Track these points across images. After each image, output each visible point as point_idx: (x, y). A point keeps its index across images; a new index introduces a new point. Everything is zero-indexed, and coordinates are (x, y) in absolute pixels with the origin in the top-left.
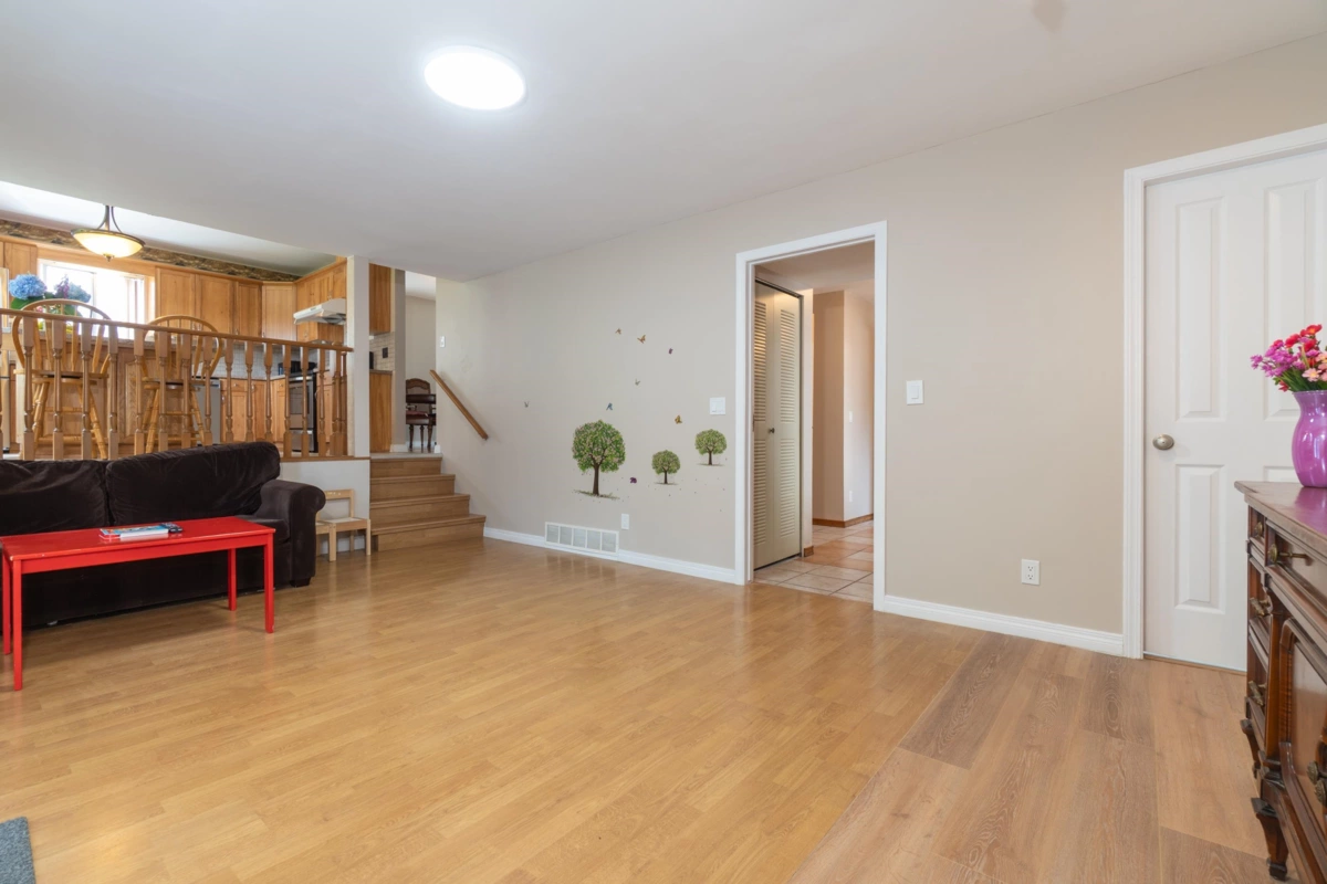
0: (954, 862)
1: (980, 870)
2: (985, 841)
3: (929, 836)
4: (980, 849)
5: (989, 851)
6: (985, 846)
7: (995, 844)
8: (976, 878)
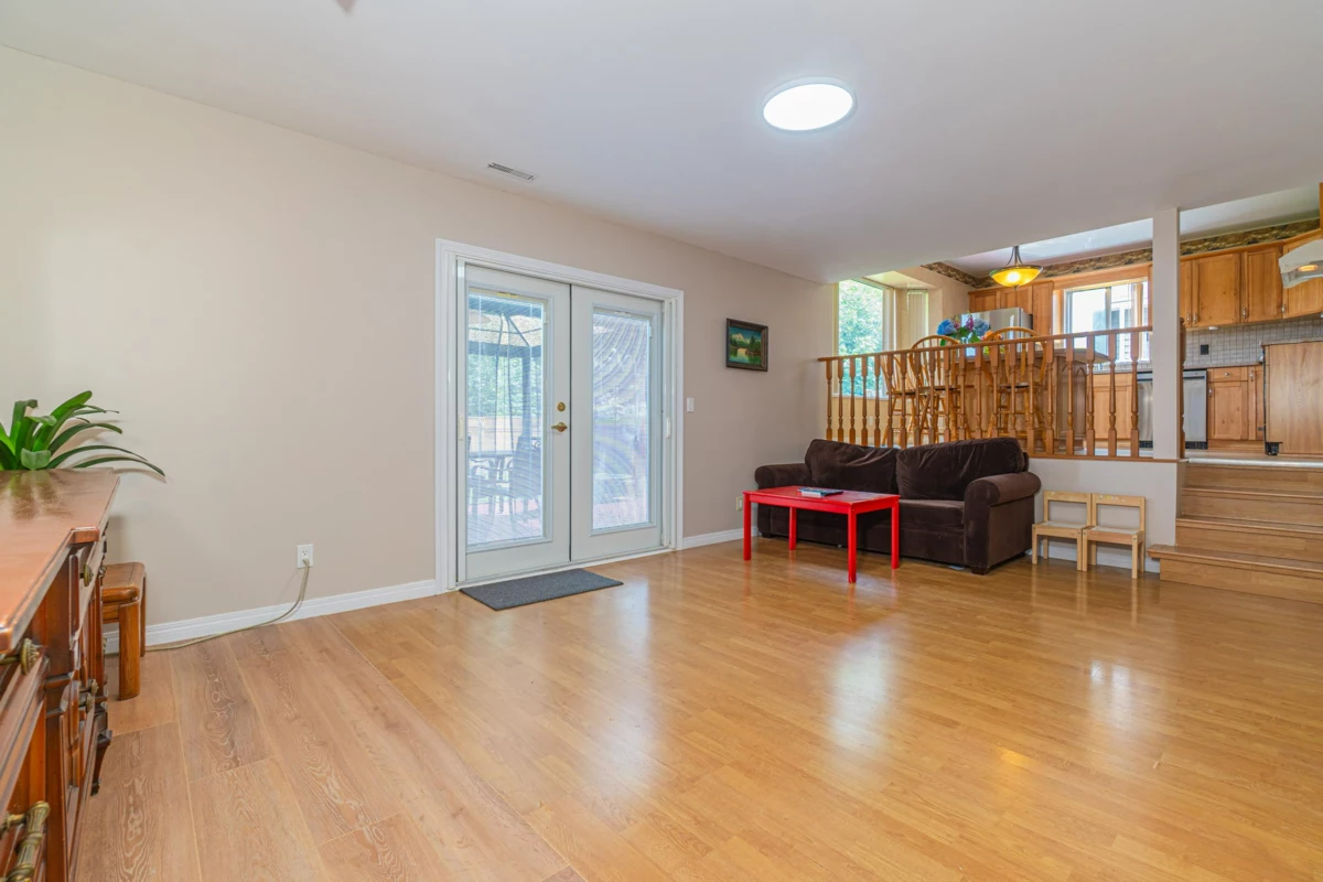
0: (385, 818)
1: (364, 829)
2: (384, 853)
3: (422, 818)
4: (381, 843)
5: (373, 848)
6: (380, 849)
7: (375, 858)
8: (361, 822)
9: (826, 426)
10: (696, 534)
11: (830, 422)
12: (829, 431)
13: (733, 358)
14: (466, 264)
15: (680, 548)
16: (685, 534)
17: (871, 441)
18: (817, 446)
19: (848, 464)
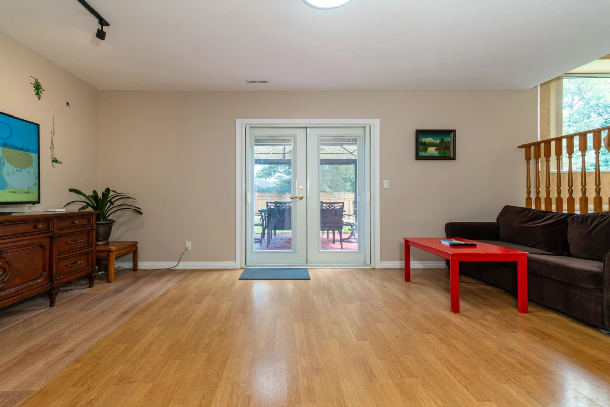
9: (526, 196)
10: (390, 261)
11: (529, 193)
12: (528, 199)
13: (422, 154)
14: (250, 127)
15: (377, 267)
16: (381, 260)
17: (554, 208)
18: (508, 210)
19: (524, 225)
